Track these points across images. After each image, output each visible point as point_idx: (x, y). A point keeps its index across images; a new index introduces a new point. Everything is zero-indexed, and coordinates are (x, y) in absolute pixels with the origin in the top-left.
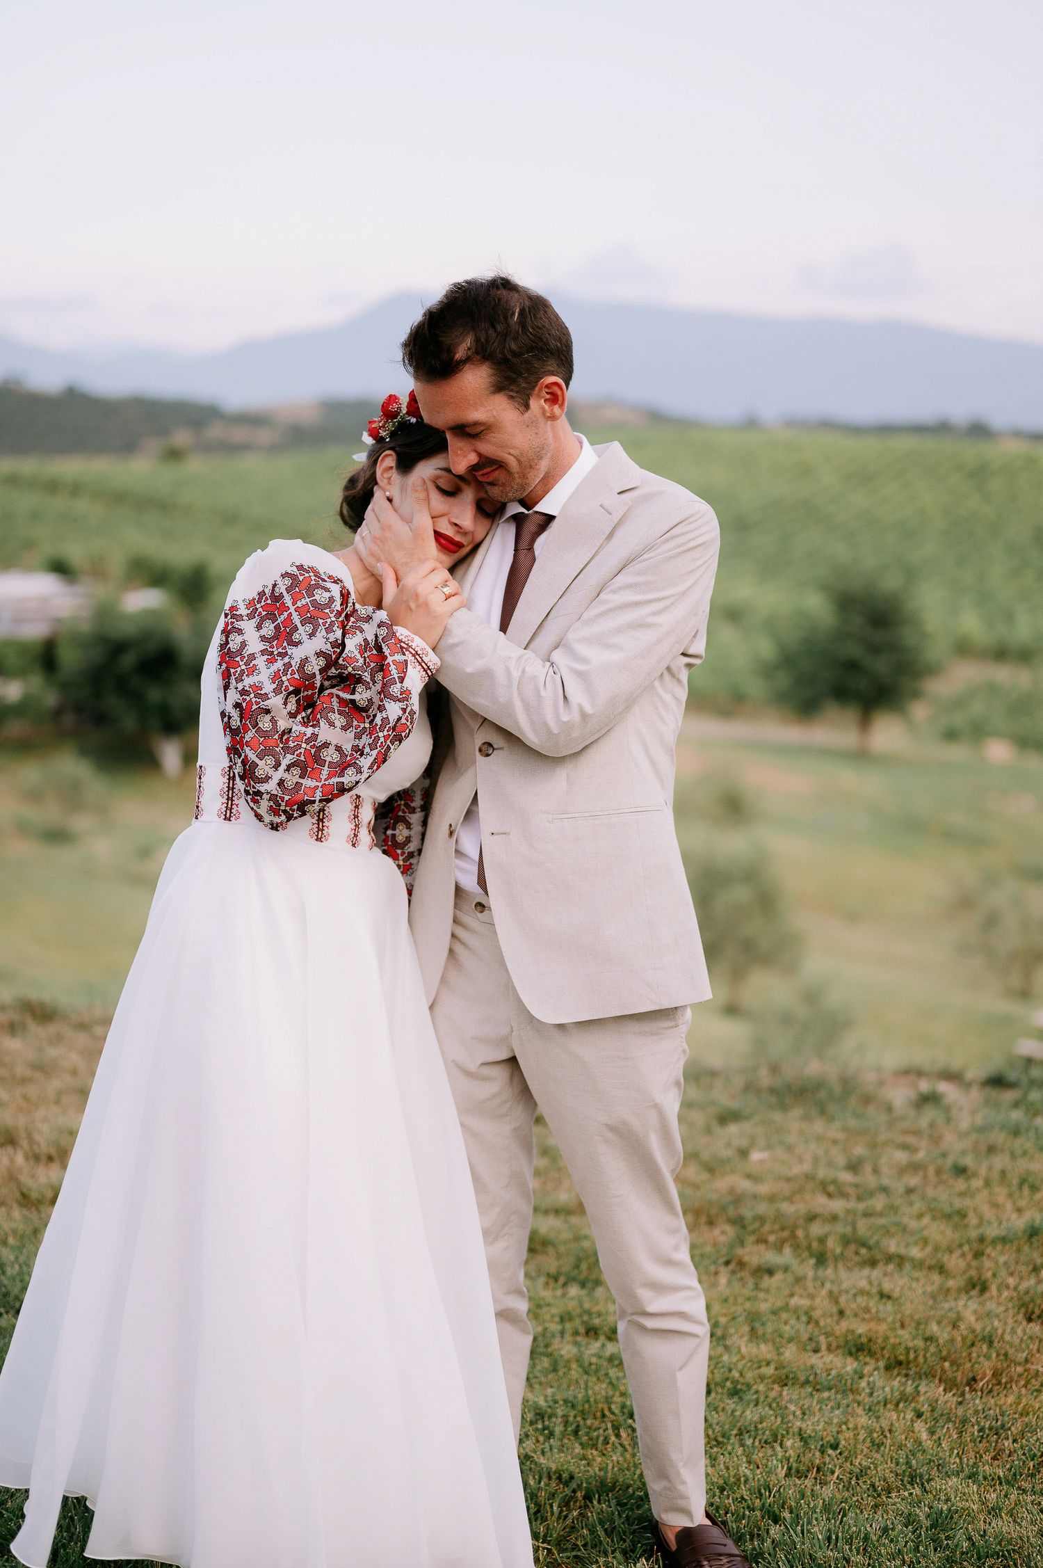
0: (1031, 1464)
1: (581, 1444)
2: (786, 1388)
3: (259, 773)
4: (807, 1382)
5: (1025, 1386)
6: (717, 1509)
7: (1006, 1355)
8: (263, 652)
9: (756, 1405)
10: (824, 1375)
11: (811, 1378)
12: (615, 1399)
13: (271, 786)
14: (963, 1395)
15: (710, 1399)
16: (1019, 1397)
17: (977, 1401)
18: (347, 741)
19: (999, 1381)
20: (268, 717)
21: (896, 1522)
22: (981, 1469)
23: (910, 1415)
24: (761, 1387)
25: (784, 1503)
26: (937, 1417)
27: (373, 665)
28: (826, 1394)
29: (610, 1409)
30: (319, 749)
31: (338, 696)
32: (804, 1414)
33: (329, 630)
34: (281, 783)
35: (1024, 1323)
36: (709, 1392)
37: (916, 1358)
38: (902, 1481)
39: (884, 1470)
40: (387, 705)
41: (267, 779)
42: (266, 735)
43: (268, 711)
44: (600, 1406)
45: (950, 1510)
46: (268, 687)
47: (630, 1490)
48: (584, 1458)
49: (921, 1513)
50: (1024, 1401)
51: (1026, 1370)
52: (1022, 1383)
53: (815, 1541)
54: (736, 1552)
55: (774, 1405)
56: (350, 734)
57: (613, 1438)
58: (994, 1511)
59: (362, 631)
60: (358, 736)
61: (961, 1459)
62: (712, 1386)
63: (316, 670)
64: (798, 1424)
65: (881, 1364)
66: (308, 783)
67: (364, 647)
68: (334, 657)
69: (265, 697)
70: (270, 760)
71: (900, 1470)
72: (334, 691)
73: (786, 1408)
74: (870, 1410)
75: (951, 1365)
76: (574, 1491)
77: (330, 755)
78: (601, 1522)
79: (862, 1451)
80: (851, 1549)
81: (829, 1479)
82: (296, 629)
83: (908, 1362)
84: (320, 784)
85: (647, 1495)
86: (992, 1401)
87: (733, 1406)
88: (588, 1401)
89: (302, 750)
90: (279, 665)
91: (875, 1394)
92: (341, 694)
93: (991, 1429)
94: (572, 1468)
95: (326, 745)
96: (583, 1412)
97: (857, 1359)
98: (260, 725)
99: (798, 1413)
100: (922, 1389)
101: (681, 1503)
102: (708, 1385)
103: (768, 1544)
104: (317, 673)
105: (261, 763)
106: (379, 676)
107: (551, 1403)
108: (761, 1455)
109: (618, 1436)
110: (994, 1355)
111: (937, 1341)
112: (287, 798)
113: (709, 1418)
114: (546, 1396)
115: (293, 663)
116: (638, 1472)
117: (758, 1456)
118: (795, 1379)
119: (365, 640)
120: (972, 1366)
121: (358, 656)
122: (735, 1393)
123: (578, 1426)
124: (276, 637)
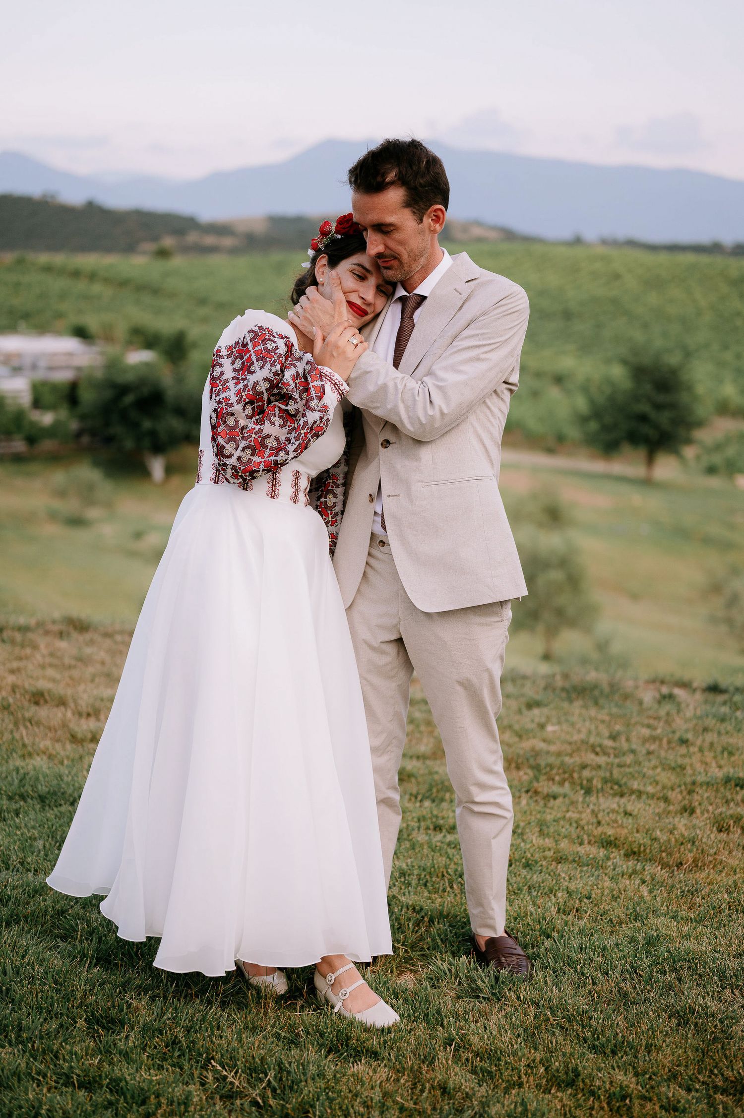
0: (712, 912)
1: (428, 891)
2: (560, 865)
3: (226, 452)
4: (574, 861)
5: (713, 868)
6: (512, 930)
7: (703, 850)
8: (233, 378)
9: (540, 873)
10: (585, 857)
11: (577, 859)
12: (451, 866)
13: (233, 461)
14: (673, 871)
15: (511, 868)
16: (709, 874)
17: (681, 875)
18: (282, 434)
19: (697, 865)
20: (233, 418)
21: (624, 941)
22: (680, 914)
23: (638, 882)
24: (544, 863)
25: (554, 928)
26: (655, 884)
27: (301, 388)
28: (585, 868)
29: (447, 872)
30: (264, 438)
31: (279, 407)
32: (570, 879)
33: (272, 365)
34: (239, 459)
35: (716, 832)
36: (510, 865)
37: (645, 850)
38: (630, 918)
39: (618, 912)
40: (307, 414)
41: (231, 456)
42: (231, 429)
43: (232, 414)
44: (441, 870)
45: (658, 936)
46: (233, 399)
47: (458, 918)
48: (430, 898)
49: (640, 938)
50: (711, 877)
51: (714, 859)
52: (711, 866)
53: (572, 949)
54: (522, 953)
55: (552, 873)
56: (285, 430)
57: (449, 889)
58: (687, 937)
59: (295, 366)
60: (290, 432)
61: (668, 908)
62: (513, 861)
63: (264, 389)
64: (566, 884)
65: (622, 852)
66: (256, 459)
67: (296, 377)
68: (275, 382)
69: (231, 405)
70: (233, 444)
71: (628, 912)
72: (277, 403)
73: (559, 875)
74: (612, 878)
75: (667, 855)
76: (423, 917)
77: (271, 443)
78: (439, 935)
79: (606, 901)
80: (594, 954)
81: (583, 916)
82: (253, 363)
83: (639, 853)
84: (263, 460)
85: (469, 921)
86: (691, 876)
87: (525, 873)
88: (434, 867)
89: (253, 439)
90: (241, 385)
91: (617, 869)
92: (281, 406)
93: (688, 891)
94: (422, 903)
95: (268, 436)
96: (430, 873)
97: (606, 849)
98: (228, 422)
99: (567, 878)
100: (647, 868)
101: (490, 922)
102: (510, 861)
103: (542, 949)
104: (265, 391)
105: (227, 446)
106: (305, 395)
107: (410, 867)
108: (541, 901)
109: (452, 887)
110: (695, 850)
111: (659, 840)
112: (242, 468)
113: (510, 879)
114: (407, 863)
115: (249, 385)
116: (463, 907)
117: (540, 901)
118: (566, 859)
119: (297, 372)
120: (680, 856)
121: (291, 382)
122: (527, 865)
123: (427, 881)
124: (241, 369)
